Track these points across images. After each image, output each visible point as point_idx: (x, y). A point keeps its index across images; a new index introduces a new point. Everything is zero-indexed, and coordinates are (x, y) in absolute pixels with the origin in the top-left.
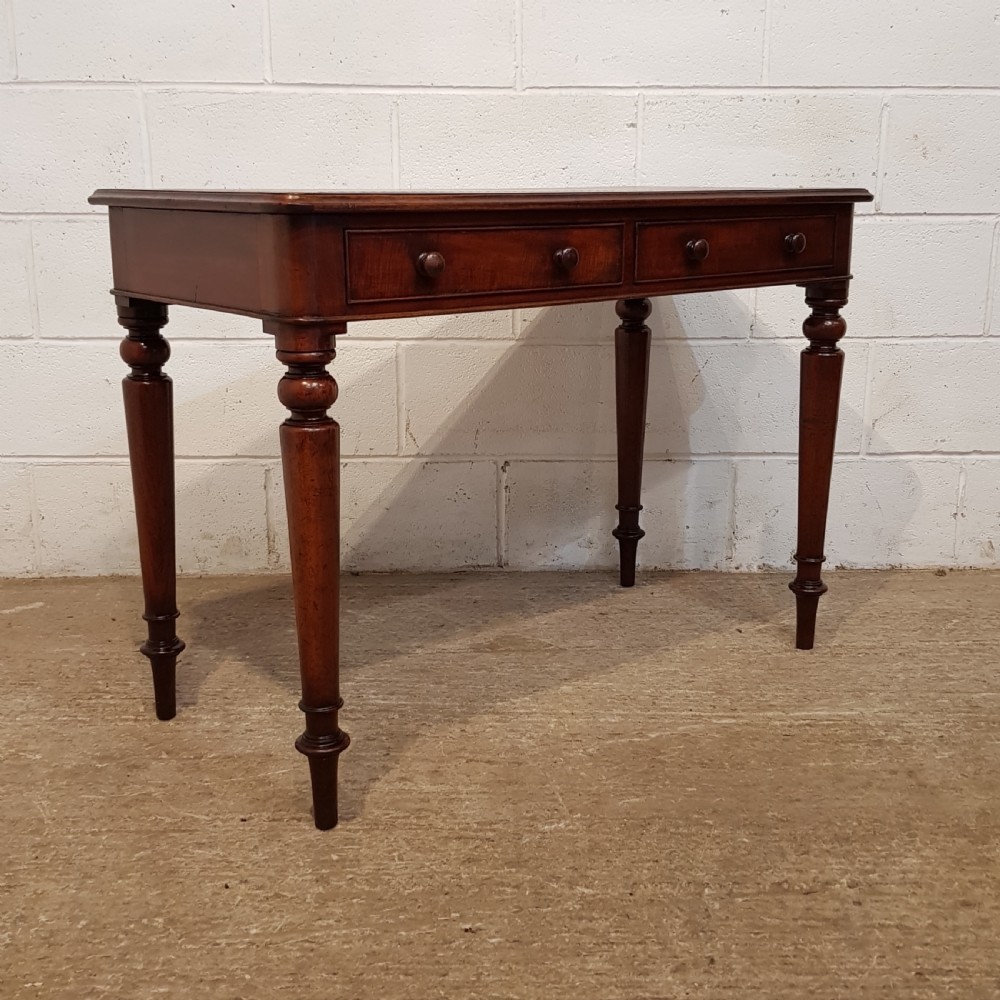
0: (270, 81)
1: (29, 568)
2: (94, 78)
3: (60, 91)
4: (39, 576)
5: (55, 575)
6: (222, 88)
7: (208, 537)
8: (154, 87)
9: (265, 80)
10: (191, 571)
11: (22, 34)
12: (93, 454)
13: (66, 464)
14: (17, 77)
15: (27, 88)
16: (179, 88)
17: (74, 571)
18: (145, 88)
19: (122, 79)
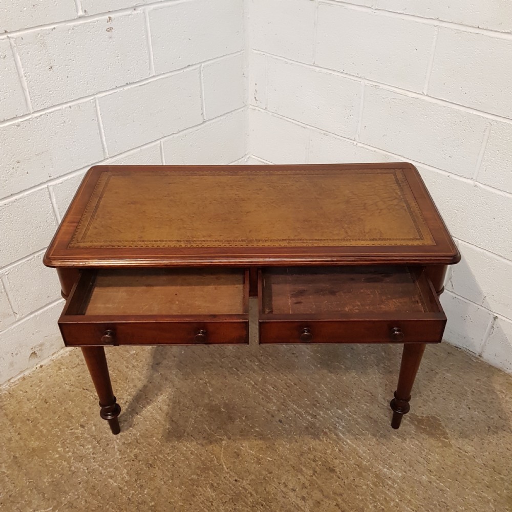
0: (426, 94)
2: (345, 72)
3: (330, 74)
6: (402, 92)
8: (371, 83)
9: (423, 93)
11: (319, 43)
15: (317, 69)
16: (381, 86)
18: (367, 82)
19: (357, 75)
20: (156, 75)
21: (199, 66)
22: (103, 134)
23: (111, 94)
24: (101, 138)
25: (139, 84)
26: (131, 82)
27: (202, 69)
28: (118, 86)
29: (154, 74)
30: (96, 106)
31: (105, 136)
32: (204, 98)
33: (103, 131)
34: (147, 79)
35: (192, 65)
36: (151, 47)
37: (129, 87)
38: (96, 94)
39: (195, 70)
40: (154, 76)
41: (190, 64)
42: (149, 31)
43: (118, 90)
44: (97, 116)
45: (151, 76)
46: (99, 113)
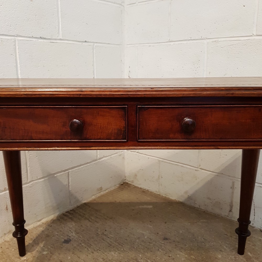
0: (255, 35)
1: (157, 191)
2: (192, 39)
3: (181, 44)
4: (159, 194)
5: (164, 195)
7: (209, 198)
9: (253, 34)
10: (203, 208)
11: (172, 25)
12: (177, 162)
13: (170, 163)
14: (170, 40)
15: (172, 43)
16: (220, 40)
17: (168, 196)
18: (208, 40)
19: (201, 38)
20: (62, 39)
21: (92, 44)
22: (19, 68)
23: (28, 40)
24: (17, 71)
25: (50, 41)
26: (44, 37)
27: (94, 47)
28: (34, 37)
29: (61, 38)
30: (15, 45)
31: (20, 70)
32: (95, 68)
33: (19, 66)
34: (55, 39)
35: (88, 42)
36: (60, 19)
37: (42, 40)
38: (16, 36)
39: (90, 45)
40: (61, 39)
41: (87, 41)
42: (60, 8)
43: (34, 39)
44: (15, 52)
45: (58, 38)
46: (17, 51)
